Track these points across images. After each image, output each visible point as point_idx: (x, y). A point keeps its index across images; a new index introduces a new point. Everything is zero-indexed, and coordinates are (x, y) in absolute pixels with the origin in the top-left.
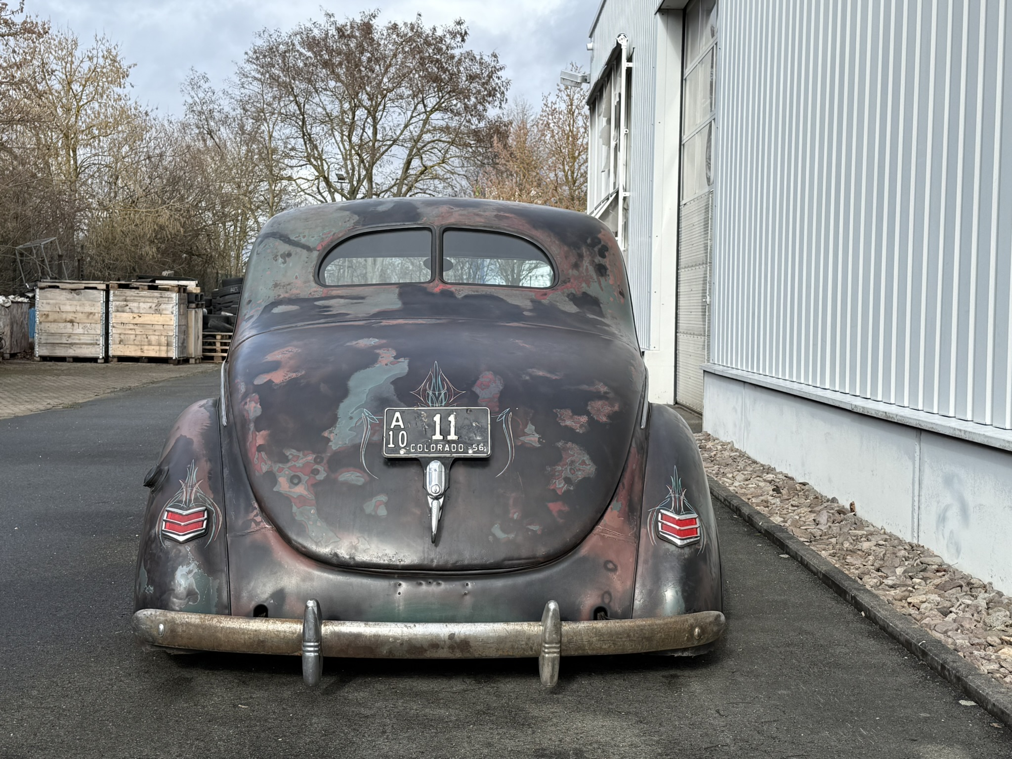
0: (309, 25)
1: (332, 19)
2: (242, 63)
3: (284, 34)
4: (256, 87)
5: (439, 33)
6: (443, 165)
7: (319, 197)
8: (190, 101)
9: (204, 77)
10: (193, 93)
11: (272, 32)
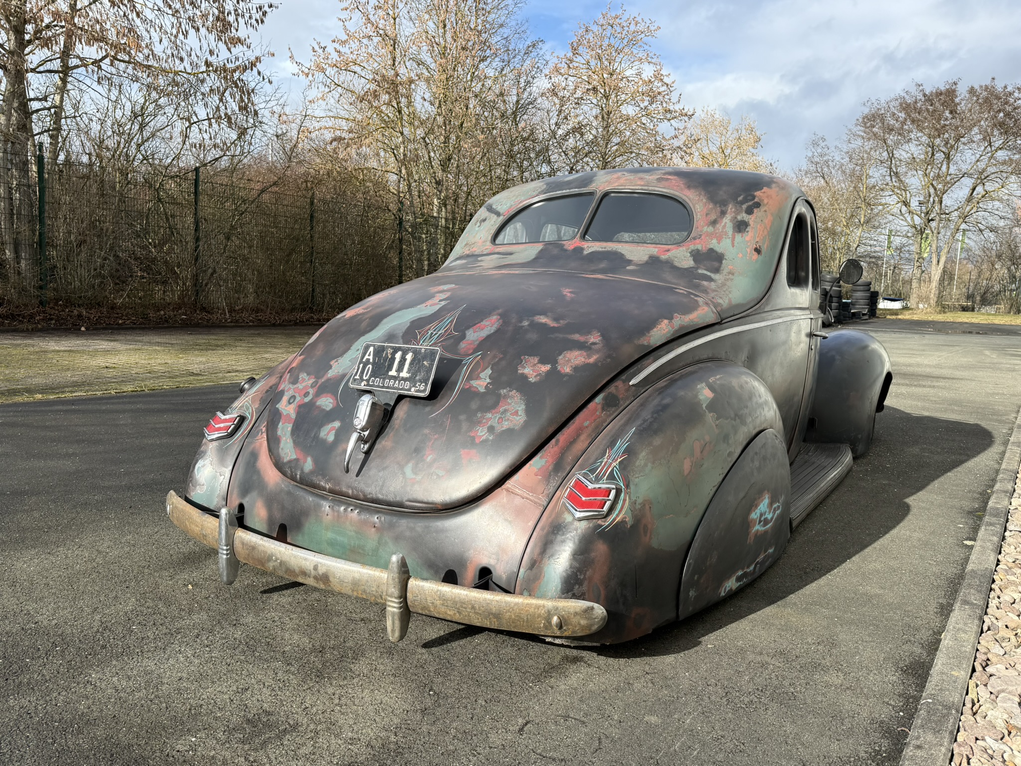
0: (903, 94)
1: (921, 88)
2: (850, 127)
3: (883, 101)
4: (859, 142)
5: (1010, 89)
6: (1003, 189)
7: (901, 217)
8: (810, 154)
9: (822, 138)
10: (813, 150)
11: (874, 101)
